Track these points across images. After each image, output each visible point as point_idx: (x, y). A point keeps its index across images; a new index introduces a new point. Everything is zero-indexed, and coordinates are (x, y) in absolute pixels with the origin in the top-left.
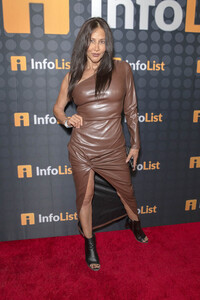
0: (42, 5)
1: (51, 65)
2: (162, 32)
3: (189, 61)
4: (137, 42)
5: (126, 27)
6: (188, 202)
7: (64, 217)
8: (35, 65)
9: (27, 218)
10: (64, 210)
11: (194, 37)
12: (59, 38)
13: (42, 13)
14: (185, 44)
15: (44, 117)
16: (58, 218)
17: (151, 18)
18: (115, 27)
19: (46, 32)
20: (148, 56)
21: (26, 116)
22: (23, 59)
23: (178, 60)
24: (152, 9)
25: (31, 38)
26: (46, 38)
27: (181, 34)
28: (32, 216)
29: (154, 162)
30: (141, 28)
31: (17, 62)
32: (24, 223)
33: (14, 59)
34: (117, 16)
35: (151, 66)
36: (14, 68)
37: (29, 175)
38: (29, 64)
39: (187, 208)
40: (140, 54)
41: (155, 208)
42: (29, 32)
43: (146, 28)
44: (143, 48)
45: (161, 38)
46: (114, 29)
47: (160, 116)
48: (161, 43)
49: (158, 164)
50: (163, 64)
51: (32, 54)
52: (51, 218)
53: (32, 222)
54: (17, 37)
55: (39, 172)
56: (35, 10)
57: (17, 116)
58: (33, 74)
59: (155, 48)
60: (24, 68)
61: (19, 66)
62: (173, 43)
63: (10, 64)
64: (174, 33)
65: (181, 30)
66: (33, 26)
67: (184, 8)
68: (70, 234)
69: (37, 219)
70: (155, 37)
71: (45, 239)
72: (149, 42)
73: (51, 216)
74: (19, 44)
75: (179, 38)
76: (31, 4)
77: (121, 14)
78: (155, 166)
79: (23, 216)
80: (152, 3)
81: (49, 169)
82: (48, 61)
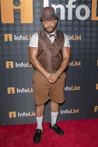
0: (20, 9)
1: (24, 38)
2: (79, 21)
4: (67, 26)
5: (61, 19)
7: (31, 114)
8: (16, 38)
9: (12, 114)
11: (96, 23)
12: (28, 25)
13: (19, 13)
14: (91, 26)
15: (21, 63)
16: (28, 115)
19: (22, 23)
20: (72, 33)
21: (12, 63)
22: (10, 35)
23: (88, 34)
24: (74, 10)
25: (14, 25)
26: (22, 25)
27: (89, 21)
28: (14, 113)
29: (77, 86)
30: (69, 19)
31: (8, 37)
32: (10, 117)
33: (6, 36)
35: (74, 38)
36: (6, 40)
37: (13, 92)
38: (13, 38)
40: (69, 32)
41: (78, 110)
42: (13, 22)
43: (72, 19)
44: (70, 29)
45: (79, 24)
47: (80, 63)
48: (79, 26)
49: (79, 87)
50: (80, 36)
51: (15, 33)
52: (24, 114)
53: (15, 116)
54: (8, 25)
55: (18, 91)
56: (17, 12)
57: (7, 63)
58: (15, 42)
59: (76, 29)
60: (11, 40)
61: (8, 39)
62: (85, 26)
63: (4, 38)
64: (86, 21)
65: (89, 19)
66: (15, 20)
67: (91, 9)
69: (17, 115)
70: (76, 23)
72: (73, 26)
73: (24, 113)
74: (8, 28)
75: (88, 23)
76: (14, 10)
77: (58, 12)
78: (77, 88)
79: (10, 113)
80: (74, 6)
81: (23, 89)
82: (22, 36)
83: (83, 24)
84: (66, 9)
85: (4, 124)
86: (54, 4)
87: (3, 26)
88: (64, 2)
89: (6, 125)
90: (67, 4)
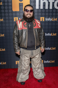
4: (49, 12)
5: (46, 9)
17: (53, 5)
18: (42, 8)
20: (52, 17)
22: (17, 18)
24: (53, 3)
25: (19, 12)
30: (50, 9)
32: (16, 64)
34: (43, 5)
35: (53, 19)
36: (15, 21)
40: (50, 16)
41: (54, 61)
42: (19, 11)
43: (52, 8)
44: (51, 14)
45: (56, 11)
46: (42, 9)
47: (56, 34)
49: (55, 48)
50: (56, 19)
51: (20, 17)
54: (16, 12)
56: (21, 5)
59: (54, 14)
66: (20, 9)
70: (54, 11)
72: (52, 12)
74: (16, 14)
76: (19, 3)
77: (44, 5)
78: (54, 49)
79: (16, 62)
84: (49, 3)
85: (13, 67)
87: (13, 13)
89: (14, 68)
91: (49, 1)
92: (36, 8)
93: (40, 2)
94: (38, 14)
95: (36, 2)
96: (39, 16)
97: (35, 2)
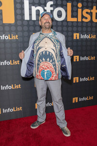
0: (2, 10)
1: (6, 38)
2: (57, 21)
3: (70, 34)
6: (74, 99)
10: (15, 106)
11: (71, 23)
12: (10, 25)
13: (1, 14)
14: (67, 26)
15: (4, 62)
16: (13, 110)
18: (35, 19)
24: (52, 12)
26: (4, 25)
27: (66, 22)
34: (36, 15)
39: (74, 102)
45: (57, 24)
46: (35, 21)
52: (9, 110)
64: (62, 22)
65: (65, 20)
68: (19, 117)
69: (2, 111)
70: (54, 24)
71: (7, 121)
73: (9, 109)
75: (65, 24)
77: (38, 13)
80: (52, 9)
81: (7, 86)
82: (5, 36)
83: (61, 24)
86: (34, 6)
88: (43, 4)
90: (46, 6)
91: (45, 8)
92: (25, 19)
93: (30, 9)
94: (29, 28)
95: (24, 9)
96: (31, 31)
97: (22, 9)
